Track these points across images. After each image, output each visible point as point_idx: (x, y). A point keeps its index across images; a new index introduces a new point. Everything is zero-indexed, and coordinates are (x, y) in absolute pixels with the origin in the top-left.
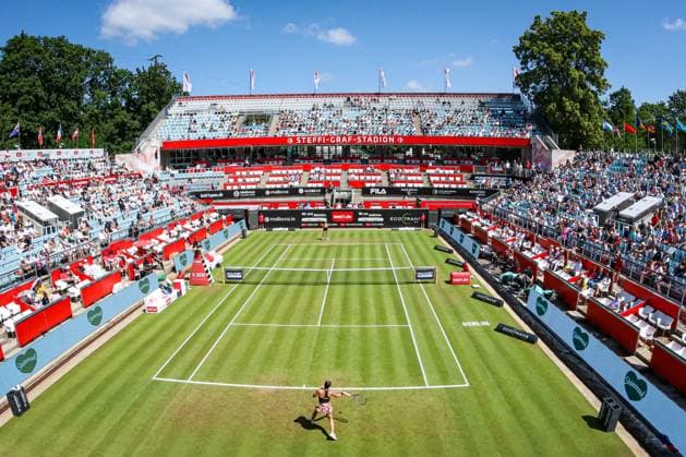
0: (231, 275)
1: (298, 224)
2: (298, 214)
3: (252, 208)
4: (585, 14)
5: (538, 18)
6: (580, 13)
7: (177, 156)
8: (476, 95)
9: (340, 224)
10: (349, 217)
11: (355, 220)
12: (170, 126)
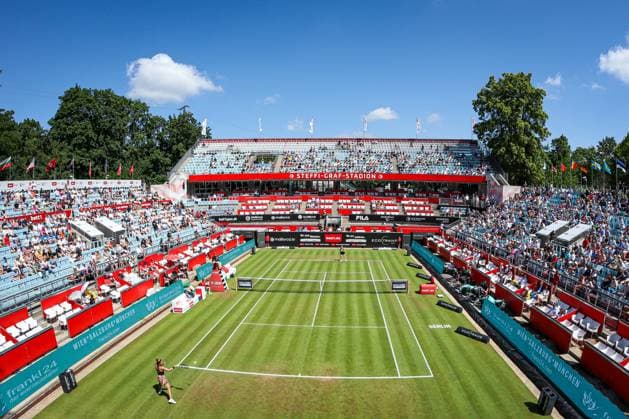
0: (242, 284)
1: (297, 244)
2: (297, 236)
3: (260, 230)
4: (530, 75)
5: (492, 78)
6: (526, 74)
7: (200, 187)
8: (442, 141)
9: (331, 244)
10: (338, 238)
11: (343, 241)
12: (194, 163)
